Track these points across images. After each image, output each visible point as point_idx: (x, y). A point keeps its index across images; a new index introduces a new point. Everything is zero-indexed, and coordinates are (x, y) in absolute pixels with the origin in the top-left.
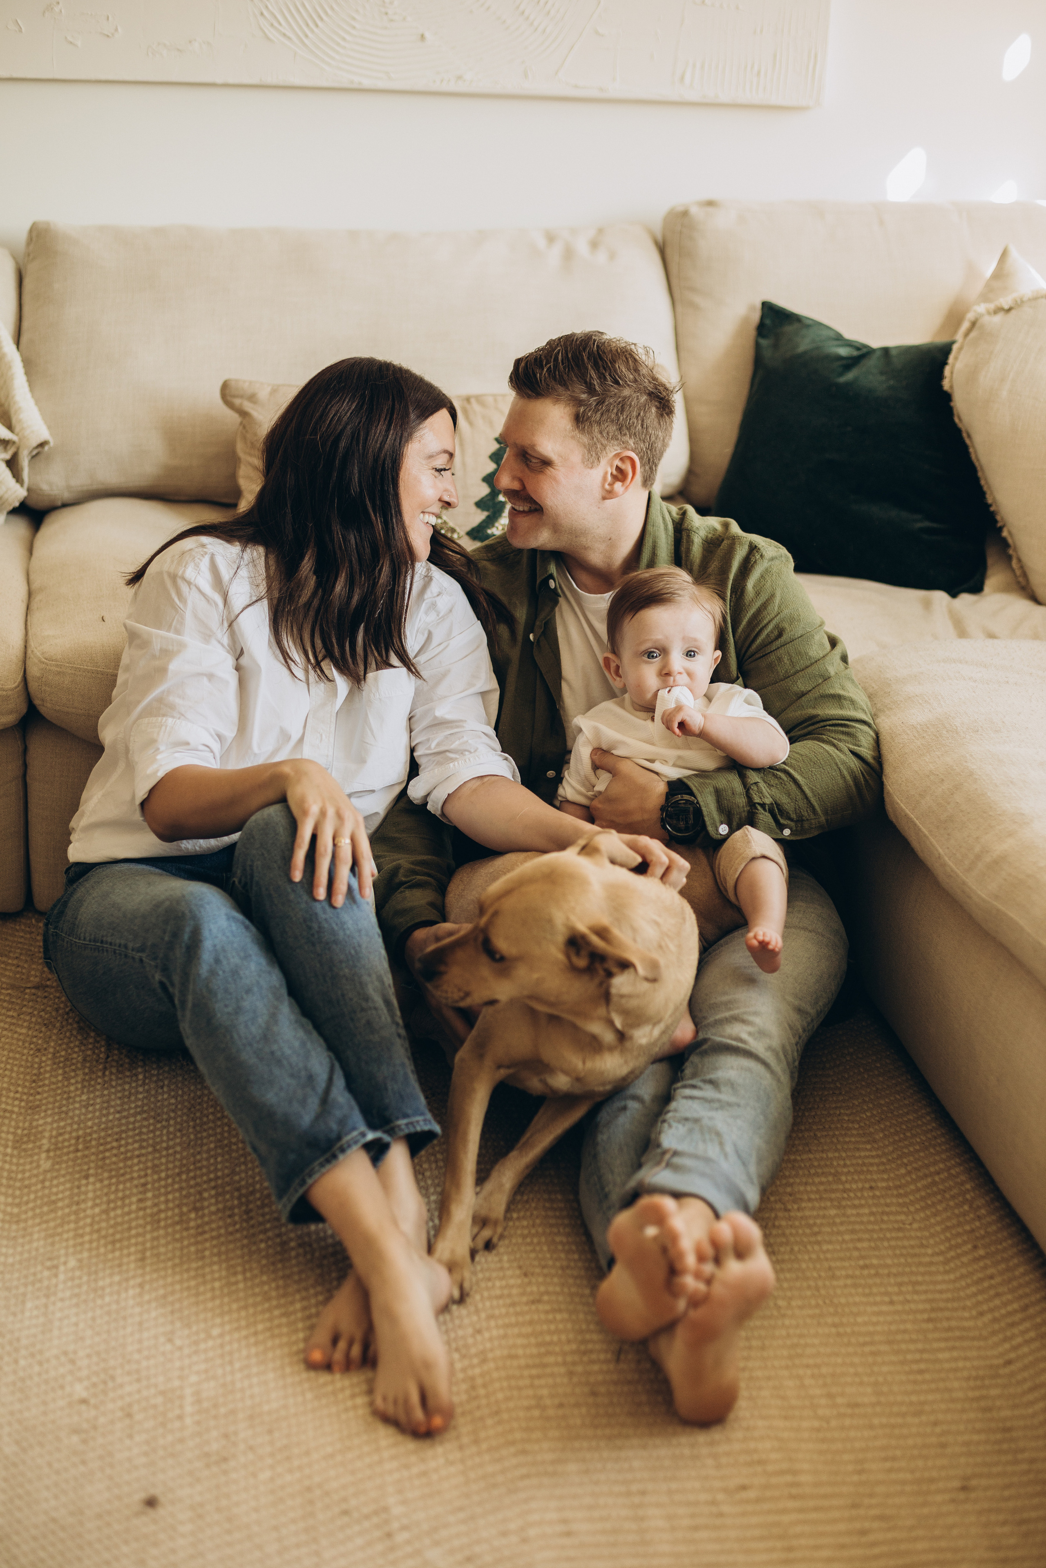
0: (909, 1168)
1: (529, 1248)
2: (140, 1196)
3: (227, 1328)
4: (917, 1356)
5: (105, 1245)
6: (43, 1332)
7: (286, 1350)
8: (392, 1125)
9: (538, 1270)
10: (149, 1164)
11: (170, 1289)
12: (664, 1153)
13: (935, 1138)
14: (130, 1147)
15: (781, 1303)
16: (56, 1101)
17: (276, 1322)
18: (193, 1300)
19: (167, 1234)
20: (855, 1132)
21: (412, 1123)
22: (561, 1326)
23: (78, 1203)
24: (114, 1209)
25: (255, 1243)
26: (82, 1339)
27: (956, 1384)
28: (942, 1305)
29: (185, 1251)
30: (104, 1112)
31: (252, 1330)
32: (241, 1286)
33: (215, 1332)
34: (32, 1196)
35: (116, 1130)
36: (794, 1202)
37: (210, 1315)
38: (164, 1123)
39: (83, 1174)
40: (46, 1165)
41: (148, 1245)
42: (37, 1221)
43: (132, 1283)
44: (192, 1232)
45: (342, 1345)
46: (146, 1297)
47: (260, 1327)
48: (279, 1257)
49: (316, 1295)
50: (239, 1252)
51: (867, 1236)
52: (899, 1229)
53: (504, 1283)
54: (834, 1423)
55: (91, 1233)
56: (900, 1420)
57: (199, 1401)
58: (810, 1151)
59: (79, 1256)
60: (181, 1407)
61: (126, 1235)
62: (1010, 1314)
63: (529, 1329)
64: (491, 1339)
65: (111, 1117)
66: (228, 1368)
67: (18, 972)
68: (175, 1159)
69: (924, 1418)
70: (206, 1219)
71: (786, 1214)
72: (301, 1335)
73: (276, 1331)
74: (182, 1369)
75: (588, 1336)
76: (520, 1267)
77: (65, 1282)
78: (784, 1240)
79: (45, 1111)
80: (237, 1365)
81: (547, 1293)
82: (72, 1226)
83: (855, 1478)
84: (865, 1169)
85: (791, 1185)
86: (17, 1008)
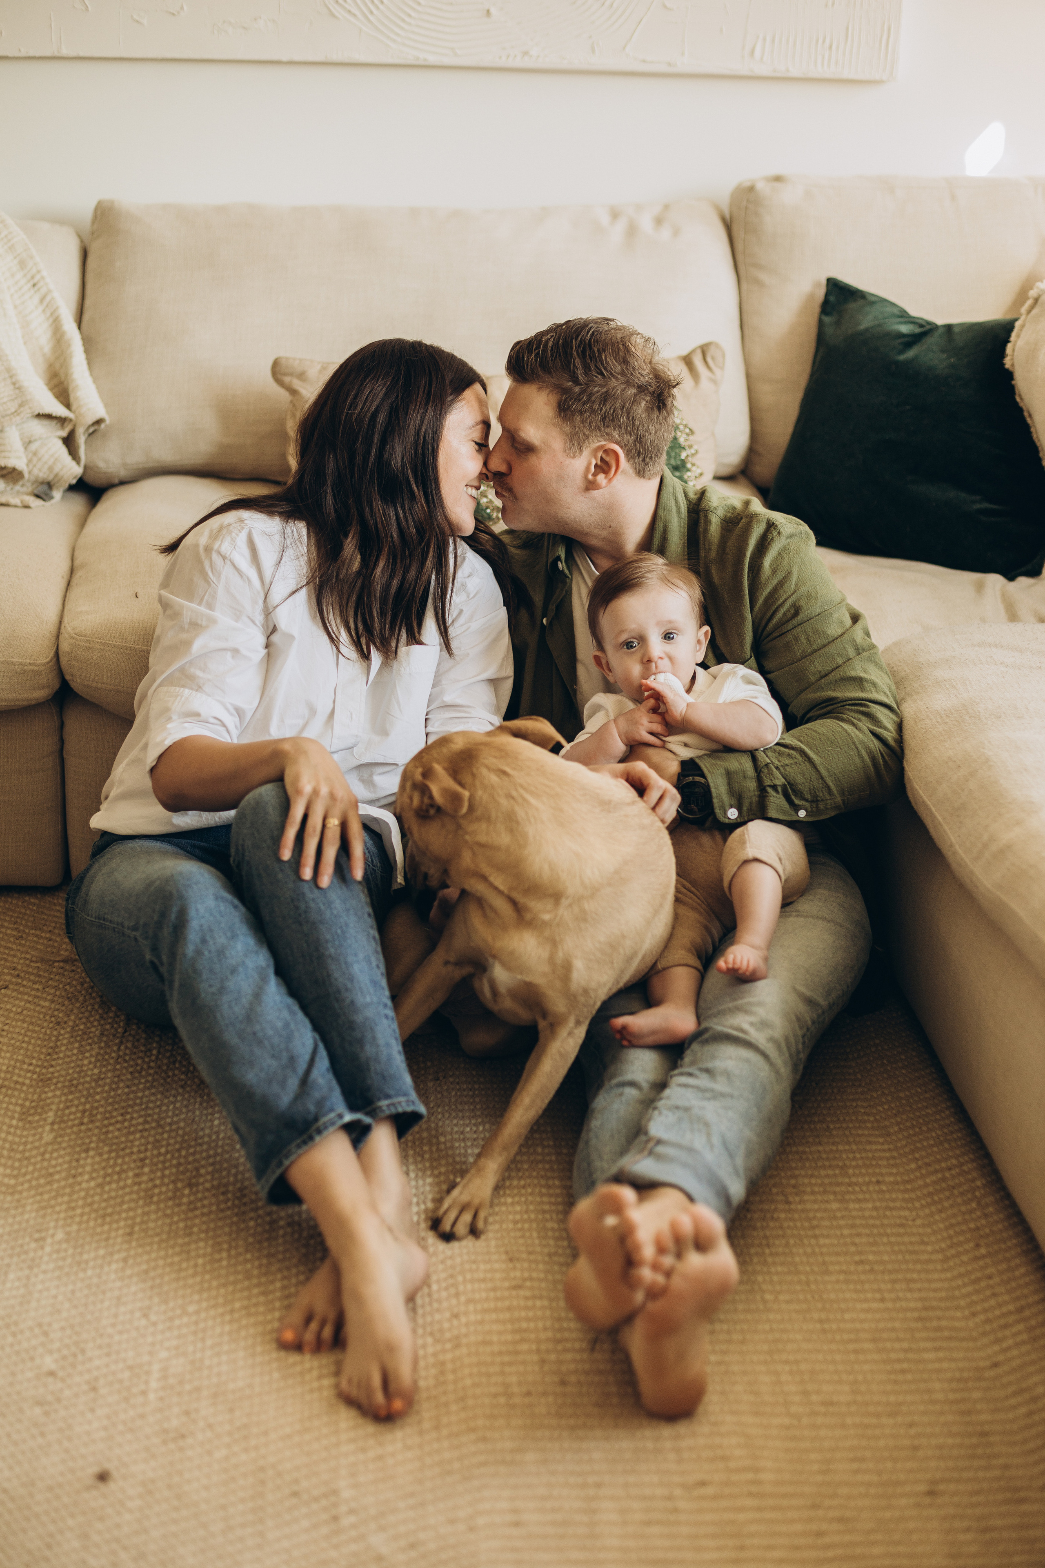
0: (920, 1163)
1: (519, 1234)
2: (137, 1171)
3: (204, 1305)
4: (901, 1356)
5: (96, 1220)
6: (21, 1304)
7: (260, 1329)
8: (373, 1106)
9: (524, 1256)
10: (151, 1139)
11: (153, 1264)
12: (648, 1141)
13: (952, 1133)
14: (134, 1122)
15: (768, 1297)
16: (68, 1074)
17: (254, 1301)
18: (174, 1276)
19: (159, 1209)
20: (869, 1125)
21: (393, 1104)
22: (539, 1313)
23: (74, 1176)
24: (110, 1183)
25: (244, 1221)
26: (59, 1311)
27: (937, 1386)
28: (934, 1303)
29: (174, 1227)
30: (114, 1086)
31: (229, 1308)
32: (224, 1263)
33: (191, 1309)
34: (31, 1168)
35: (123, 1104)
36: (797, 1194)
37: (189, 1291)
38: (172, 1099)
39: (84, 1147)
40: (48, 1137)
41: (138, 1220)
42: (32, 1192)
43: (116, 1257)
44: (183, 1208)
45: (314, 1326)
46: (129, 1272)
47: (237, 1305)
48: (266, 1236)
49: (297, 1275)
50: (227, 1230)
51: (867, 1231)
52: (902, 1225)
53: (488, 1266)
54: (805, 1421)
55: (83, 1207)
56: (874, 1421)
57: (165, 1378)
58: (820, 1143)
59: (68, 1229)
60: (147, 1382)
61: (118, 1209)
62: (1003, 1315)
63: (507, 1315)
64: (467, 1325)
65: (119, 1092)
66: (199, 1345)
67: (50, 946)
68: (177, 1135)
69: (899, 1419)
70: (200, 1195)
71: (787, 1207)
72: (277, 1314)
73: (253, 1310)
74: (153, 1344)
75: (565, 1325)
76: (507, 1253)
77: (50, 1255)
78: (780, 1232)
79: (56, 1084)
80: (209, 1342)
81: (531, 1279)
82: (66, 1198)
83: (819, 1478)
84: (874, 1163)
85: (796, 1177)
86: (44, 981)
